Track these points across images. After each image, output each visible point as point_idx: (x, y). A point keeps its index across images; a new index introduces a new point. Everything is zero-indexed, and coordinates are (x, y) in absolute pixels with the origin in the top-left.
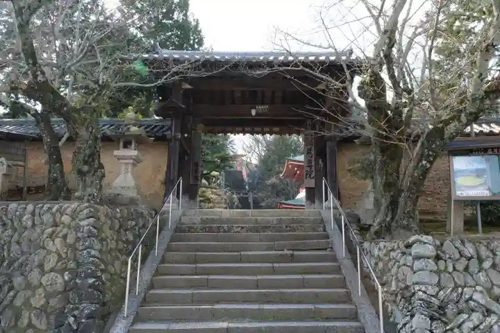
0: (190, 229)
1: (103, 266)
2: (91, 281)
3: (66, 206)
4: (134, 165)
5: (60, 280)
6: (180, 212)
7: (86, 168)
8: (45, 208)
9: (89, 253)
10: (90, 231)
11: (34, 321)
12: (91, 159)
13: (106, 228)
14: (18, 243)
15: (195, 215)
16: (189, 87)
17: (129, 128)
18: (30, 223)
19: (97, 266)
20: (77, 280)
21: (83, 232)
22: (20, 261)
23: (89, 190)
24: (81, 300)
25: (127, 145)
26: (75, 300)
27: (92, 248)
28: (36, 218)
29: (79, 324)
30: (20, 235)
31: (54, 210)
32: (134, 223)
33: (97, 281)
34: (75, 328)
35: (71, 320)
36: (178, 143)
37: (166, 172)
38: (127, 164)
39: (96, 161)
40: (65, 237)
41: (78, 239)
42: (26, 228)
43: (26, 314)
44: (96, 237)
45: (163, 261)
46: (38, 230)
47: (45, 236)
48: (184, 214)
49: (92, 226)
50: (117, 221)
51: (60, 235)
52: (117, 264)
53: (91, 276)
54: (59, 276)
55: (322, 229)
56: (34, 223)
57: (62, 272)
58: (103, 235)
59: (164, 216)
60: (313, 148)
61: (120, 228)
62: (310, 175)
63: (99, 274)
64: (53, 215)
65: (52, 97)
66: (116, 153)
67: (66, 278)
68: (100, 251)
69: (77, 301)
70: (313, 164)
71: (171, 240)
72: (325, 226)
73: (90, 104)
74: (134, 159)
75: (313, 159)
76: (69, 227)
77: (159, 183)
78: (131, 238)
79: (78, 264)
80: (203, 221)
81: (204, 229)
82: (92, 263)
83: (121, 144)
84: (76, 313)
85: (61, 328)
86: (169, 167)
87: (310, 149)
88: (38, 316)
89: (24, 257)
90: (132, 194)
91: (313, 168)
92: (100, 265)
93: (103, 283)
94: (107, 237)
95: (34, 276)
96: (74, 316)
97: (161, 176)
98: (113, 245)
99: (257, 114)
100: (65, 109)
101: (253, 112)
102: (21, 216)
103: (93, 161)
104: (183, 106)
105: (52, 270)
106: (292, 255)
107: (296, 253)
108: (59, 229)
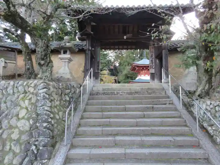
0: (97, 94)
1: (52, 116)
2: (45, 125)
3: (31, 82)
4: (69, 62)
5: (27, 124)
6: (92, 85)
7: (42, 62)
8: (20, 83)
9: (43, 108)
10: (44, 96)
11: (13, 148)
12: (45, 57)
13: (54, 94)
14: (5, 102)
15: (100, 87)
16: (94, 24)
17: (65, 44)
18: (12, 91)
19: (48, 116)
20: (37, 124)
21: (40, 97)
22: (6, 112)
23: (45, 74)
24: (39, 136)
25: (65, 52)
26: (36, 136)
27: (46, 105)
28: (15, 89)
29: (38, 150)
30: (6, 98)
31: (25, 84)
32: (69, 91)
33: (49, 125)
34: (36, 153)
35: (34, 147)
36: (90, 52)
37: (84, 67)
38: (65, 62)
39: (48, 59)
40: (30, 99)
41: (37, 100)
42: (9, 94)
43: (8, 144)
44: (48, 99)
45: (85, 111)
46: (16, 95)
47: (19, 99)
48: (94, 86)
49: (46, 93)
50: (60, 90)
51: (28, 98)
52: (61, 113)
53: (45, 122)
54: (27, 121)
55: (164, 93)
56: (13, 91)
57: (28, 119)
58: (52, 98)
59: (84, 87)
60: (154, 54)
61: (62, 94)
62: (152, 67)
63: (50, 120)
64: (24, 87)
65: (20, 21)
66: (60, 56)
67: (31, 123)
68: (51, 107)
69: (37, 137)
70: (154, 62)
71: (89, 99)
72: (166, 92)
73: (42, 26)
74: (68, 59)
75: (154, 60)
76: (33, 93)
77: (81, 72)
78: (68, 99)
79: (38, 115)
80: (104, 90)
81: (104, 94)
82: (46, 114)
83: (62, 52)
84: (36, 143)
85: (28, 152)
86: (85, 64)
87: (152, 55)
88: (15, 145)
89: (8, 111)
90: (68, 76)
91: (154, 64)
92: (50, 115)
93: (53, 125)
94: (54, 99)
95: (13, 122)
96: (35, 145)
97: (82, 69)
98: (58, 103)
99: (127, 39)
100: (29, 28)
101: (125, 37)
102: (7, 88)
103: (47, 58)
104: (92, 33)
105: (23, 118)
106: (153, 107)
107: (155, 106)
108: (27, 95)
